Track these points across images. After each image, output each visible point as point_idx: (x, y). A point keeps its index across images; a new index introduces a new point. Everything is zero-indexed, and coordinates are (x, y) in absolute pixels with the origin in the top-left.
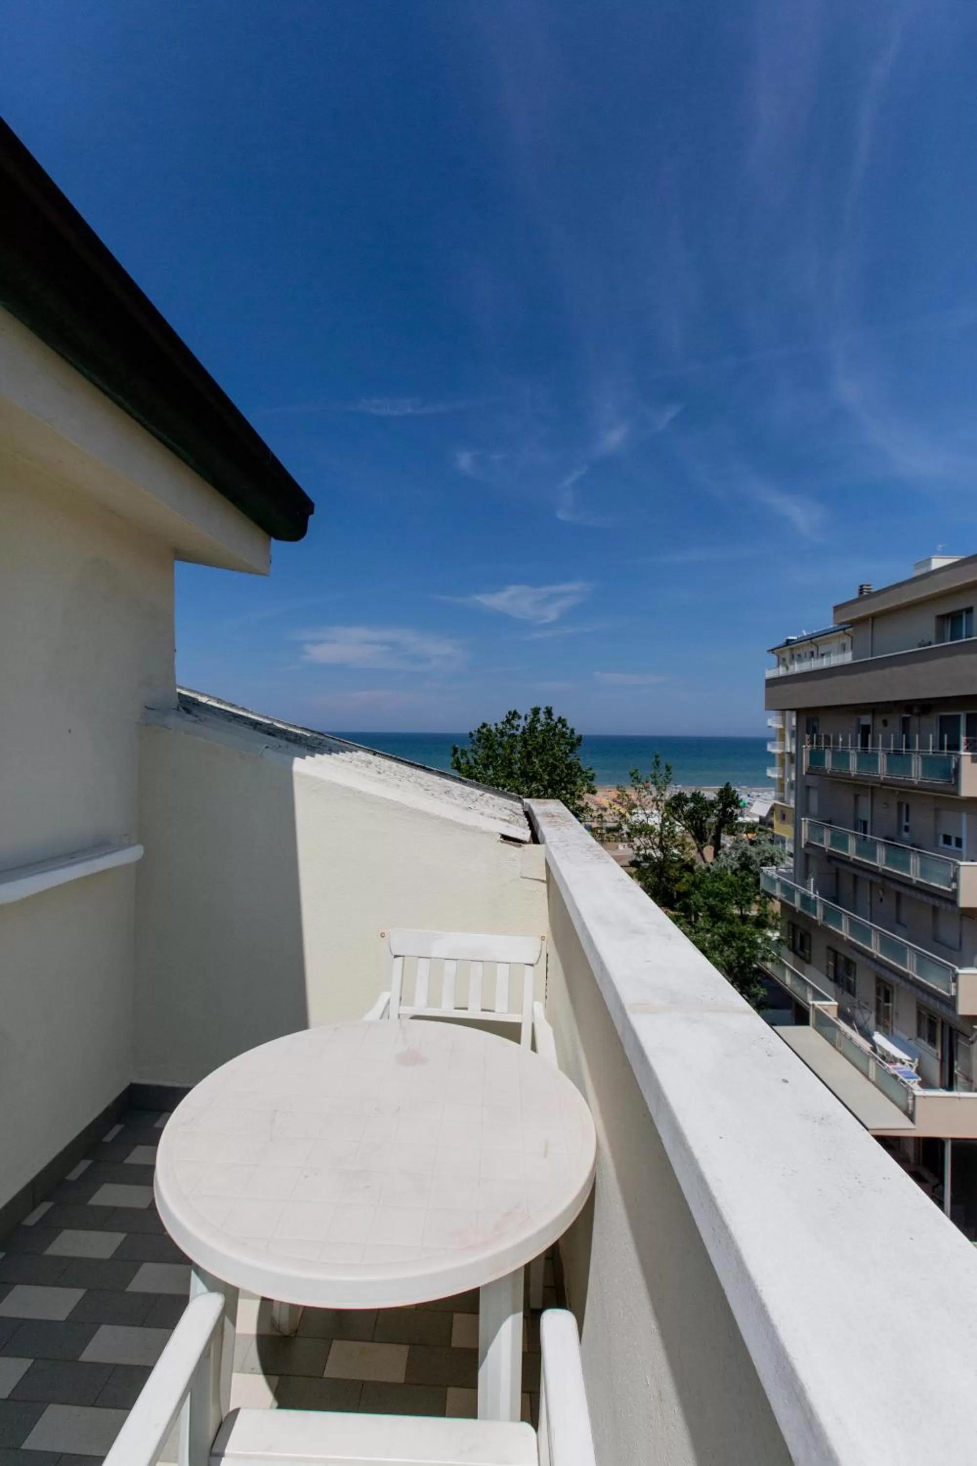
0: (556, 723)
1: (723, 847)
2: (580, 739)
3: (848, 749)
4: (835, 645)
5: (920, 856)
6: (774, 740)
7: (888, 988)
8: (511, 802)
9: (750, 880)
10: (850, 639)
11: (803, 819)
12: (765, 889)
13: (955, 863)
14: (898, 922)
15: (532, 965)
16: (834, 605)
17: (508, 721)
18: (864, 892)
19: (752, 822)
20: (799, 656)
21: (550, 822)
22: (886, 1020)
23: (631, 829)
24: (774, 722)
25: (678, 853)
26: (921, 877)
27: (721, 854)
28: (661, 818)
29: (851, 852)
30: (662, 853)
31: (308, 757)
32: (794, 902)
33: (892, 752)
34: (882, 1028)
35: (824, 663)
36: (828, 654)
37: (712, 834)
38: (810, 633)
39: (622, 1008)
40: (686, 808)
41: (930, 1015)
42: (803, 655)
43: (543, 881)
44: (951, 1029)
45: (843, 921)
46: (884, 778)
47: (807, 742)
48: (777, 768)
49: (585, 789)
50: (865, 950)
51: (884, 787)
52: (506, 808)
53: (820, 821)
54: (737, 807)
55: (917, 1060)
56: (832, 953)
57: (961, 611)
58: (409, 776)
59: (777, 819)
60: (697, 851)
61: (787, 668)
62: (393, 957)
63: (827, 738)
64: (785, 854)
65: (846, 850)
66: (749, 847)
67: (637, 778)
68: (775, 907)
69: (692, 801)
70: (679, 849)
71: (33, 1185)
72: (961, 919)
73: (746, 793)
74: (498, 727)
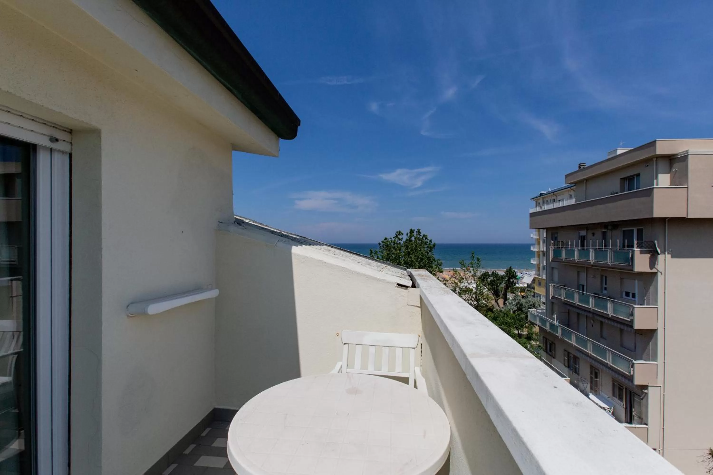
0: (423, 237)
1: (508, 299)
2: (434, 245)
3: (574, 248)
4: (566, 195)
5: (613, 303)
6: (534, 245)
7: (597, 371)
8: (401, 270)
9: (523, 316)
10: (574, 192)
11: (550, 284)
12: (531, 320)
13: (632, 306)
14: (602, 337)
15: (414, 348)
16: (566, 174)
17: (397, 236)
18: (583, 321)
19: (523, 287)
20: (547, 201)
21: (421, 278)
22: (596, 387)
23: (460, 290)
24: (534, 235)
25: (485, 302)
26: (614, 313)
27: (507, 303)
28: (476, 285)
29: (576, 301)
30: (477, 303)
31: (299, 246)
32: (546, 327)
33: (597, 249)
34: (593, 391)
35: (561, 204)
36: (563, 200)
37: (503, 293)
38: (553, 189)
39: (465, 356)
40: (489, 280)
41: (619, 385)
42: (549, 201)
43: (419, 307)
44: (630, 392)
45: (572, 336)
46: (593, 263)
47: (552, 245)
48: (536, 259)
49: (437, 270)
50: (584, 351)
51: (593, 267)
52: (398, 272)
53: (560, 285)
54: (516, 278)
55: (612, 408)
56: (566, 353)
57: (634, 175)
58: (349, 257)
59: (536, 285)
60: (495, 301)
61: (541, 207)
62: (343, 344)
63: (563, 242)
64: (541, 302)
65: (573, 300)
66: (521, 299)
67: (463, 265)
68: (536, 329)
69: (492, 276)
70: (485, 300)
71: (167, 456)
72: (635, 335)
73: (520, 272)
74: (392, 239)
